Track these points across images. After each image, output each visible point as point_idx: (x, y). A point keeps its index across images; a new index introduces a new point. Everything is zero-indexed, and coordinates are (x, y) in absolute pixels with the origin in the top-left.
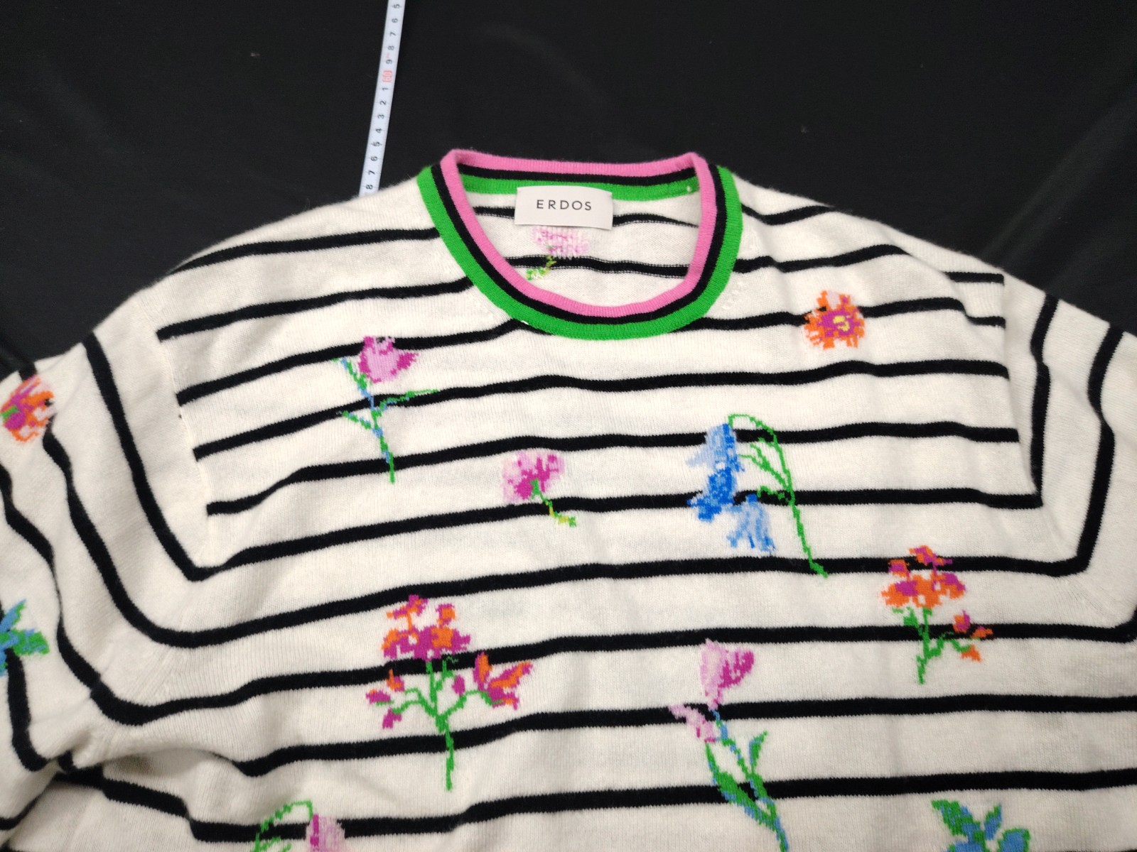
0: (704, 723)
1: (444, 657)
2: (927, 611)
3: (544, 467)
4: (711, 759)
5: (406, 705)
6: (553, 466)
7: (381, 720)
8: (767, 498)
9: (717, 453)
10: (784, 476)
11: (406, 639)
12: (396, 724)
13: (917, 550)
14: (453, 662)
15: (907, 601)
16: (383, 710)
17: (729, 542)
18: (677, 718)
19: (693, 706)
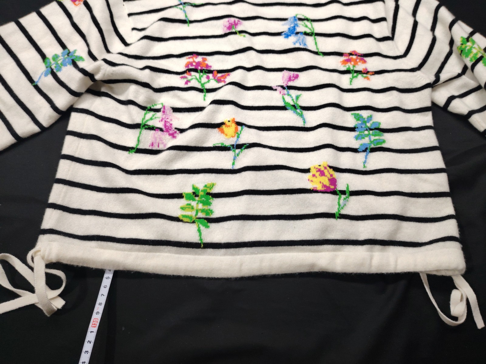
0: (282, 90)
1: (204, 70)
2: (354, 66)
3: (236, 22)
4: (284, 99)
5: (192, 79)
6: (239, 23)
7: (184, 83)
8: (306, 34)
9: (291, 22)
10: (312, 29)
11: (192, 64)
12: (189, 83)
13: (353, 51)
14: (206, 71)
15: (348, 63)
16: (185, 80)
17: (293, 44)
18: (274, 89)
19: (279, 86)
